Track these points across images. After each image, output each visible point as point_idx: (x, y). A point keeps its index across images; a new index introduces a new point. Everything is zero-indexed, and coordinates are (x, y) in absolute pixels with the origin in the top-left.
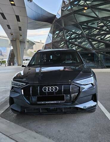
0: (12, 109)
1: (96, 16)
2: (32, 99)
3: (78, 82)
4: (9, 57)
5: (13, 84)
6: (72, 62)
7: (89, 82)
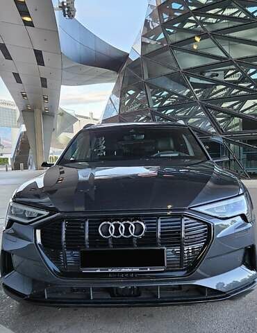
0: (7, 288)
1: (224, 55)
2: (65, 257)
3: (201, 209)
4: (16, 151)
5: (11, 214)
6: (177, 155)
7: (234, 210)
